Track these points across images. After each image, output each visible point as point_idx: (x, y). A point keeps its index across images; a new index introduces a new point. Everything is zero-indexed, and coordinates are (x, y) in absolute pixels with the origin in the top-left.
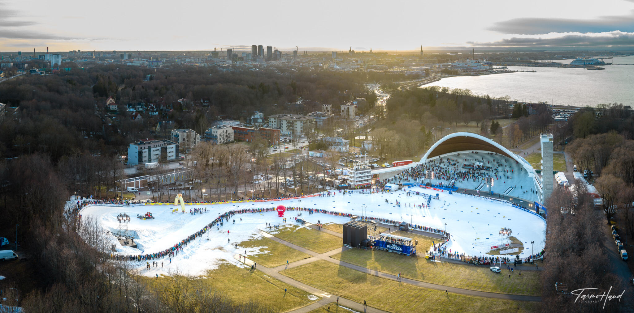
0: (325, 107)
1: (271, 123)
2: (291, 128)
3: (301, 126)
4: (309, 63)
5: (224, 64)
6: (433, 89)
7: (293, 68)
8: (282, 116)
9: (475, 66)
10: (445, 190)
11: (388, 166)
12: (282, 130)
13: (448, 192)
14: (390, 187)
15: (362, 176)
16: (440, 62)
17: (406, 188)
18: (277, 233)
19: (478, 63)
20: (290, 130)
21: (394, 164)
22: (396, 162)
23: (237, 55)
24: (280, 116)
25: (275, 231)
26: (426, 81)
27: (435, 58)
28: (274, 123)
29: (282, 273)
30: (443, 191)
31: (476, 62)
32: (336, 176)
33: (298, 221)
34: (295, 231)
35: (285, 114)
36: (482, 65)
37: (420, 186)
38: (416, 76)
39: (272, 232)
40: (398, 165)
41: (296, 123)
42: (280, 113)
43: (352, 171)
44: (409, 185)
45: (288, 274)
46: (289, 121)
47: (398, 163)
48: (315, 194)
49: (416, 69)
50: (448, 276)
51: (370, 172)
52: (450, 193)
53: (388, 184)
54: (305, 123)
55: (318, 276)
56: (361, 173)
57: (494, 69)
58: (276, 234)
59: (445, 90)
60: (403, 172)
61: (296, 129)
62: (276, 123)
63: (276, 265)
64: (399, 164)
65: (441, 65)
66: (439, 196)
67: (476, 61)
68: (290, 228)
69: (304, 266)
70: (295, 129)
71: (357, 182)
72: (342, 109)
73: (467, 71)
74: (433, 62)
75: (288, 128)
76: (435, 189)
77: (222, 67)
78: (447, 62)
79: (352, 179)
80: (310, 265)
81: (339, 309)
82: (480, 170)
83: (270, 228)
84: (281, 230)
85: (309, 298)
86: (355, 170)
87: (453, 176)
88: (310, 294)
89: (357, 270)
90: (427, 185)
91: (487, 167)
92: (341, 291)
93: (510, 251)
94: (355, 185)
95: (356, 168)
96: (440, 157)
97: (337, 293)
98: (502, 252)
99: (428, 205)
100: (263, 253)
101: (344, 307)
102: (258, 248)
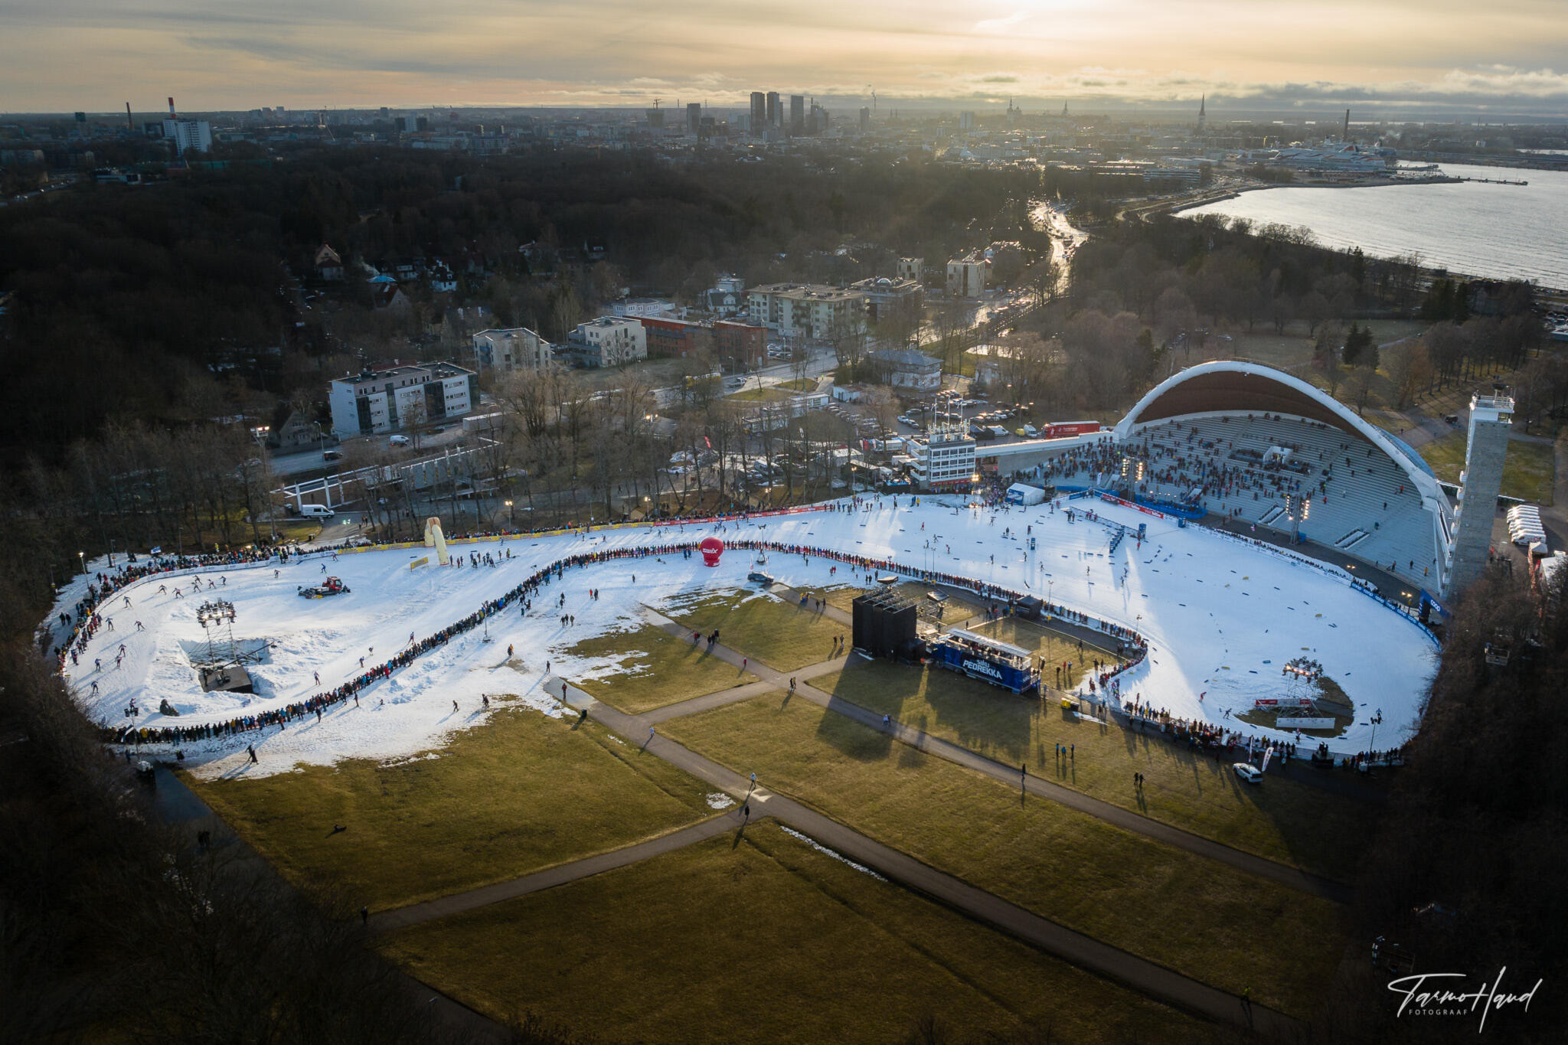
0: (904, 266)
1: (755, 307)
2: (804, 320)
4: (898, 144)
5: (675, 144)
6: (1212, 222)
7: (854, 156)
8: (786, 289)
9: (1344, 161)
10: (1167, 513)
11: (1033, 432)
12: (782, 326)
13: (1175, 520)
14: (1021, 494)
15: (949, 460)
16: (1248, 144)
17: (1063, 498)
18: (685, 612)
19: (1355, 151)
20: (801, 326)
21: (1049, 429)
22: (1055, 424)
23: (711, 120)
24: (778, 288)
25: (683, 607)
26: (1197, 200)
27: (1237, 133)
28: (762, 307)
30: (1162, 517)
32: (885, 456)
33: (753, 577)
34: (737, 606)
36: (1366, 156)
37: (1101, 497)
38: (1177, 186)
39: (674, 609)
40: (1060, 432)
41: (818, 309)
42: (779, 282)
43: (925, 447)
44: (1073, 490)
45: (676, 733)
46: (799, 302)
47: (1058, 426)
48: (817, 505)
49: (1178, 164)
50: (1109, 768)
51: (971, 450)
52: (1181, 526)
53: (1016, 486)
54: (840, 309)
55: (756, 737)
56: (945, 453)
57: (1400, 172)
58: (683, 616)
59: (1241, 227)
60: (1063, 455)
61: (818, 324)
62: (767, 308)
63: (654, 705)
64: (1062, 431)
65: (1250, 153)
66: (1148, 532)
67: (1349, 145)
68: (725, 598)
69: (726, 709)
70: (814, 324)
71: (936, 474)
72: (950, 271)
73: (1319, 175)
74: (1230, 145)
75: (797, 321)
76: (1142, 510)
77: (668, 153)
78: (1268, 145)
79: (923, 468)
80: (744, 705)
81: (780, 838)
82: (1277, 470)
83: (673, 598)
84: (700, 604)
85: (710, 802)
86: (933, 446)
87: (1200, 477)
88: (716, 790)
89: (867, 725)
90: (1123, 495)
91: (1300, 463)
92: (802, 784)
93: (1307, 722)
94: (931, 484)
95: (935, 439)
96: (1172, 421)
97: (789, 790)
98: (1282, 721)
99: (1111, 552)
100: (628, 671)
101: (794, 833)
102: (621, 658)
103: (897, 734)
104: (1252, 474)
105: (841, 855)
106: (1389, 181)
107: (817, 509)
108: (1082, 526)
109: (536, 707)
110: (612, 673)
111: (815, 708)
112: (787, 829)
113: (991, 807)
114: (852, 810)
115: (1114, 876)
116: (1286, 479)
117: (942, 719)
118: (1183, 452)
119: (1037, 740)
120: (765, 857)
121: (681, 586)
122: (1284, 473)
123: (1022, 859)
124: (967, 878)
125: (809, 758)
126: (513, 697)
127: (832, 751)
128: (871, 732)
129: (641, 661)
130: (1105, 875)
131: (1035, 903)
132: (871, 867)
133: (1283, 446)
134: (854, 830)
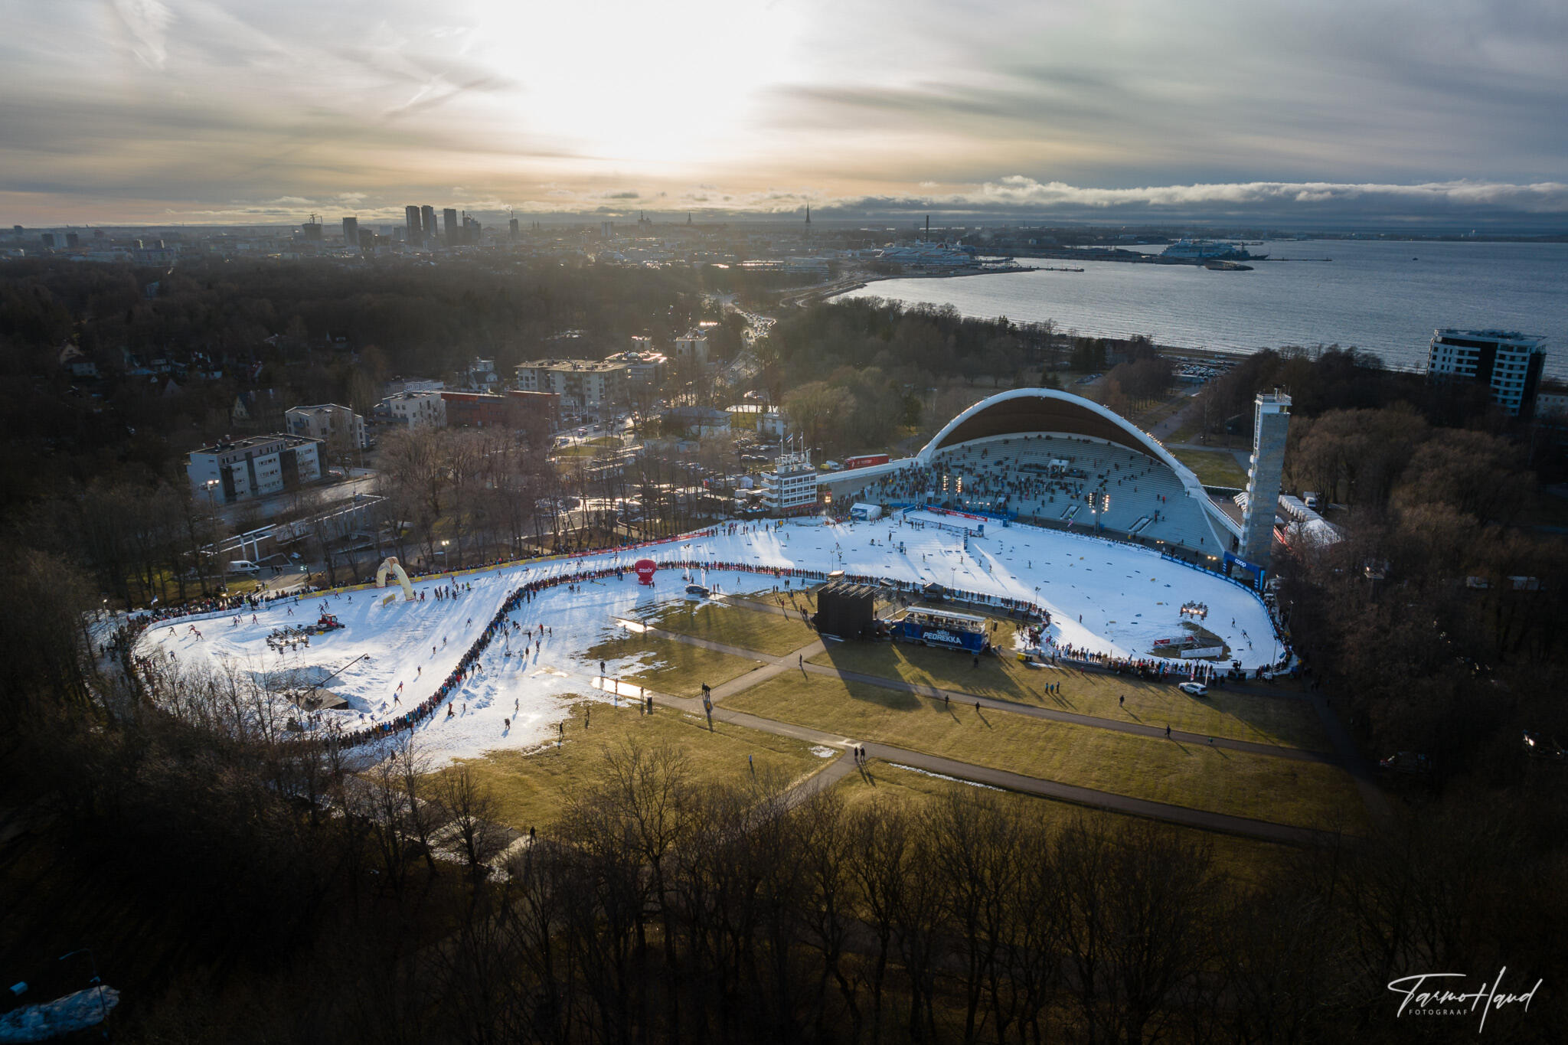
3: (600, 385)
5: (342, 254)
6: (859, 302)
7: (520, 260)
8: (551, 364)
9: (938, 256)
10: (991, 517)
11: (836, 466)
13: (998, 522)
14: (864, 511)
15: (796, 487)
16: (850, 246)
17: (899, 512)
18: (657, 620)
21: (851, 462)
22: (854, 458)
23: (370, 232)
24: (542, 364)
25: (651, 617)
26: (835, 289)
27: (839, 237)
29: (722, 705)
30: (986, 520)
31: (941, 246)
32: (728, 491)
33: (690, 590)
34: (696, 613)
35: (556, 361)
36: (955, 252)
37: (928, 509)
38: (810, 278)
39: (646, 619)
40: (859, 464)
41: (587, 379)
42: (540, 358)
43: (775, 478)
44: (904, 506)
45: (739, 706)
46: (568, 374)
47: (858, 460)
48: (697, 532)
49: (802, 261)
51: (814, 478)
52: (1005, 525)
53: (857, 505)
54: (608, 378)
55: (806, 704)
56: (793, 481)
57: (984, 264)
58: (658, 623)
59: (894, 306)
60: (880, 480)
62: (534, 381)
64: (861, 464)
65: (857, 253)
66: (985, 530)
67: (939, 244)
68: (680, 607)
69: (762, 686)
70: (586, 392)
71: (786, 501)
72: (679, 347)
73: (922, 268)
74: (838, 246)
75: (568, 391)
76: (967, 516)
77: (340, 261)
78: (868, 247)
79: (775, 496)
80: (772, 682)
81: (896, 772)
82: (1062, 478)
83: (636, 610)
84: (664, 613)
85: (816, 753)
86: (782, 476)
87: (1000, 488)
88: (814, 745)
89: (885, 687)
90: (947, 508)
91: (1078, 471)
92: (875, 732)
93: (1203, 652)
94: (782, 510)
95: (783, 471)
96: (963, 446)
97: (870, 737)
98: (1185, 653)
99: (965, 548)
100: (651, 667)
101: (904, 767)
102: (638, 657)
103: (914, 691)
104: (1042, 482)
105: (954, 777)
106: (976, 271)
107: (701, 535)
108: (929, 533)
109: (601, 700)
110: (640, 670)
111: (832, 679)
112: (896, 765)
113: (1033, 733)
114: (933, 747)
115: (1163, 767)
116: (1071, 484)
117: (936, 676)
118: (980, 470)
119: (1022, 684)
120: (898, 786)
121: (635, 602)
122: (1068, 480)
123: (1090, 763)
124: (1062, 781)
125: (863, 714)
126: (573, 696)
127: (878, 707)
128: (892, 691)
129: (655, 658)
130: (1158, 767)
131: (1127, 791)
132: (986, 783)
133: (1061, 458)
134: (947, 759)
